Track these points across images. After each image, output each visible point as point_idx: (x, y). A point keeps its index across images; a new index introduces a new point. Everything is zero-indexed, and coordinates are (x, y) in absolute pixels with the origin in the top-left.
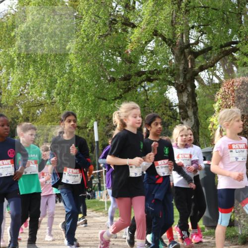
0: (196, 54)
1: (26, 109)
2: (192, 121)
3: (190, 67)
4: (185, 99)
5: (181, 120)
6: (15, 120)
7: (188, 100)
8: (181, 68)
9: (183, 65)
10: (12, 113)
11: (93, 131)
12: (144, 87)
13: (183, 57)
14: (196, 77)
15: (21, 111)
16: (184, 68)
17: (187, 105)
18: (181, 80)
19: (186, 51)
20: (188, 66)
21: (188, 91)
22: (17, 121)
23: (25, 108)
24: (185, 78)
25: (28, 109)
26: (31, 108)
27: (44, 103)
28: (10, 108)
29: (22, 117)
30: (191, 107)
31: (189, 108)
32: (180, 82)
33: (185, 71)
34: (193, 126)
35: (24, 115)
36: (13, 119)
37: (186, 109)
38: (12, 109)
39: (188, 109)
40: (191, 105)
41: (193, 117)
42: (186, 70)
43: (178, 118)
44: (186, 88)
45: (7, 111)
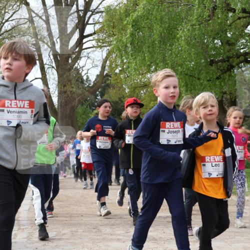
1: (132, 89)
6: (122, 99)
10: (119, 94)
12: (241, 68)
15: (127, 91)
26: (136, 89)
28: (117, 89)
36: (119, 99)
38: (119, 90)
45: (115, 91)
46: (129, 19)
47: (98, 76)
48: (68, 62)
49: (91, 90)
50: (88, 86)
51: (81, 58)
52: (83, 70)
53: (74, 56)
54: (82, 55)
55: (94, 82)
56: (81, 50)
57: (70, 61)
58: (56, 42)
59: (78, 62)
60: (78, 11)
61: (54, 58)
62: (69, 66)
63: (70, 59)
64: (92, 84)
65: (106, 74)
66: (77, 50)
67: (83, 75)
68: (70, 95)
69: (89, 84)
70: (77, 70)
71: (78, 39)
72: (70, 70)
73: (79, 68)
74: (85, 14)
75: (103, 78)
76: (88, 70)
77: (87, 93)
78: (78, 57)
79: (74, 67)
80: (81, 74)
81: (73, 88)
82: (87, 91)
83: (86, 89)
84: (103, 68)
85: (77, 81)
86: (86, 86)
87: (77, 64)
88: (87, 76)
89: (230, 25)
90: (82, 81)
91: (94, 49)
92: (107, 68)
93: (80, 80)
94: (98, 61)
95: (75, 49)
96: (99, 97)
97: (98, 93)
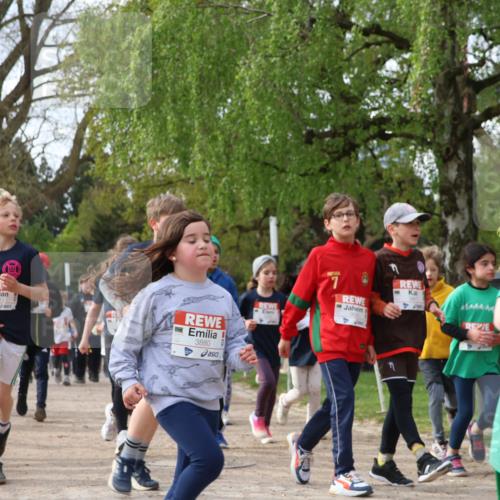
0: (479, 86)
1: (141, 191)
2: (463, 219)
3: (465, 110)
4: (453, 174)
5: (444, 217)
6: (119, 212)
7: (458, 176)
8: (447, 113)
9: (451, 107)
10: (113, 200)
11: (268, 235)
12: (372, 151)
13: (451, 91)
14: (475, 131)
15: (129, 195)
16: (453, 113)
17: (456, 186)
18: (446, 137)
19: (459, 79)
20: (461, 109)
21: (460, 159)
22: (123, 215)
23: (139, 189)
24: (453, 133)
25: (144, 192)
26: (150, 190)
27: (174, 180)
28: (109, 190)
29: (132, 207)
30: (463, 190)
31: (459, 193)
32: (444, 140)
33: (455, 119)
34: (467, 228)
35: (136, 202)
36: (114, 210)
37: (453, 195)
38: (113, 191)
39: (457, 195)
40: (464, 185)
41: (466, 211)
42: (456, 116)
43: (436, 211)
44: (456, 153)
45: (103, 194)
47: (66, 159)
49: (51, 190)
50: (45, 181)
51: (29, 119)
52: (33, 146)
53: (14, 114)
54: (30, 114)
55: (58, 172)
56: (29, 101)
57: (5, 126)
59: (23, 127)
60: (22, 16)
62: (2, 137)
63: (5, 120)
64: (54, 176)
65: (84, 156)
66: (21, 100)
67: (33, 156)
69: (47, 177)
70: (20, 145)
71: (22, 79)
72: (4, 144)
73: (24, 140)
75: (77, 163)
76: (45, 145)
77: (43, 195)
78: (23, 118)
79: (14, 139)
80: (28, 155)
82: (42, 192)
83: (39, 188)
84: (78, 142)
86: (40, 180)
87: (20, 131)
88: (43, 159)
89: (348, 59)
90: (31, 169)
91: (58, 100)
92: (85, 142)
93: (26, 168)
94: (68, 126)
95: (15, 100)
96: (69, 206)
97: (66, 195)
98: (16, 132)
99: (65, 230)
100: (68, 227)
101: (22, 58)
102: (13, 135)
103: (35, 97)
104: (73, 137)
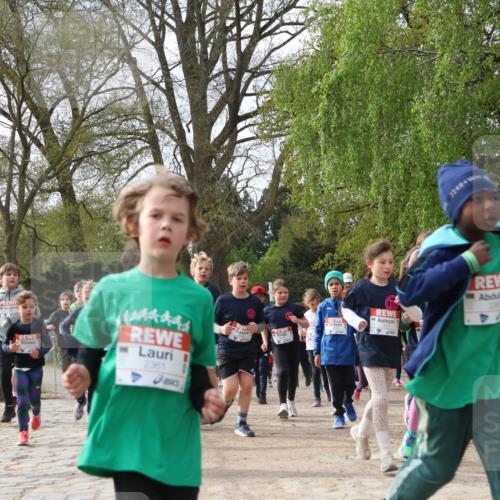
1: (332, 216)
6: (314, 236)
10: (308, 225)
15: (322, 220)
22: (317, 238)
23: (330, 214)
25: (335, 217)
27: (361, 205)
28: (304, 216)
29: (325, 231)
35: (328, 226)
36: (309, 234)
38: (308, 217)
45: (299, 221)
46: (322, 84)
47: (266, 191)
48: (211, 166)
49: (254, 219)
50: (249, 211)
51: (234, 158)
52: (238, 182)
53: (221, 155)
54: (235, 154)
55: (259, 202)
56: (234, 142)
57: (214, 165)
58: (186, 130)
59: (229, 166)
60: (226, 71)
61: (184, 161)
62: (212, 175)
63: (214, 160)
64: (256, 207)
65: (282, 187)
66: (227, 143)
67: (238, 190)
68: (215, 229)
69: (249, 207)
70: (228, 181)
71: (227, 124)
72: (213, 180)
73: (230, 176)
74: (239, 76)
75: (277, 193)
76: (249, 180)
77: (248, 223)
78: (229, 158)
79: (222, 176)
80: (235, 189)
81: (220, 214)
82: (247, 220)
83: (244, 217)
84: (276, 176)
85: (228, 201)
86: (244, 211)
87: (226, 169)
88: (246, 192)
90: (237, 202)
91: (259, 141)
92: (282, 176)
93: (233, 200)
94: (267, 162)
95: (222, 143)
96: (269, 232)
97: (267, 223)
98: (224, 170)
99: (267, 253)
100: (270, 249)
101: (227, 107)
102: (221, 172)
103: (238, 139)
104: (272, 172)
